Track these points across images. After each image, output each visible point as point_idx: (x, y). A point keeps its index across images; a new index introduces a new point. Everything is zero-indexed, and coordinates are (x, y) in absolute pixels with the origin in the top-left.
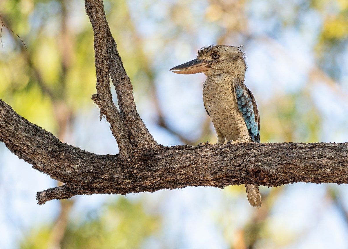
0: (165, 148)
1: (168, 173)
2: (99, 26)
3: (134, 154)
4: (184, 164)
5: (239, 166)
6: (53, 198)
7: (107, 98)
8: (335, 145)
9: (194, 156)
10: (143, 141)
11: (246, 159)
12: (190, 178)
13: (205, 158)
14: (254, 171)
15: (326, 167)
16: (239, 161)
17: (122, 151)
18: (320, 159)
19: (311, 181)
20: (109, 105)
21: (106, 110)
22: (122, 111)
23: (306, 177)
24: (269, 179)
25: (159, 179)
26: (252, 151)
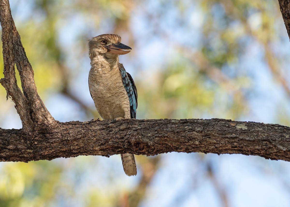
1: (63, 144)
2: (6, 22)
3: (35, 129)
4: (77, 137)
5: (123, 138)
7: (13, 82)
8: (203, 121)
9: (85, 130)
10: (42, 118)
11: (129, 132)
12: (81, 149)
13: (94, 132)
14: (135, 142)
15: (195, 139)
16: (122, 134)
17: (25, 126)
18: (190, 133)
19: (182, 151)
20: (14, 88)
21: (11, 92)
22: (25, 93)
23: (178, 148)
24: (147, 149)
25: (56, 149)
26: (134, 126)
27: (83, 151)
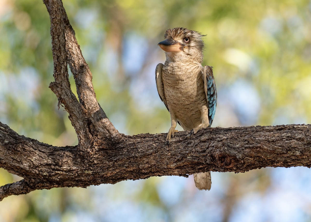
1: (130, 162)
2: (56, 11)
3: (94, 144)
4: (147, 152)
5: (204, 151)
6: (11, 194)
7: (65, 86)
8: (305, 126)
9: (156, 144)
10: (103, 130)
11: (212, 144)
12: (153, 167)
14: (220, 156)
15: (296, 149)
16: (204, 146)
17: (81, 141)
18: (288, 141)
19: (280, 165)
20: (67, 93)
21: (64, 99)
22: (81, 100)
23: (274, 161)
24: (235, 164)
25: (121, 169)
26: (218, 135)
27: (154, 170)
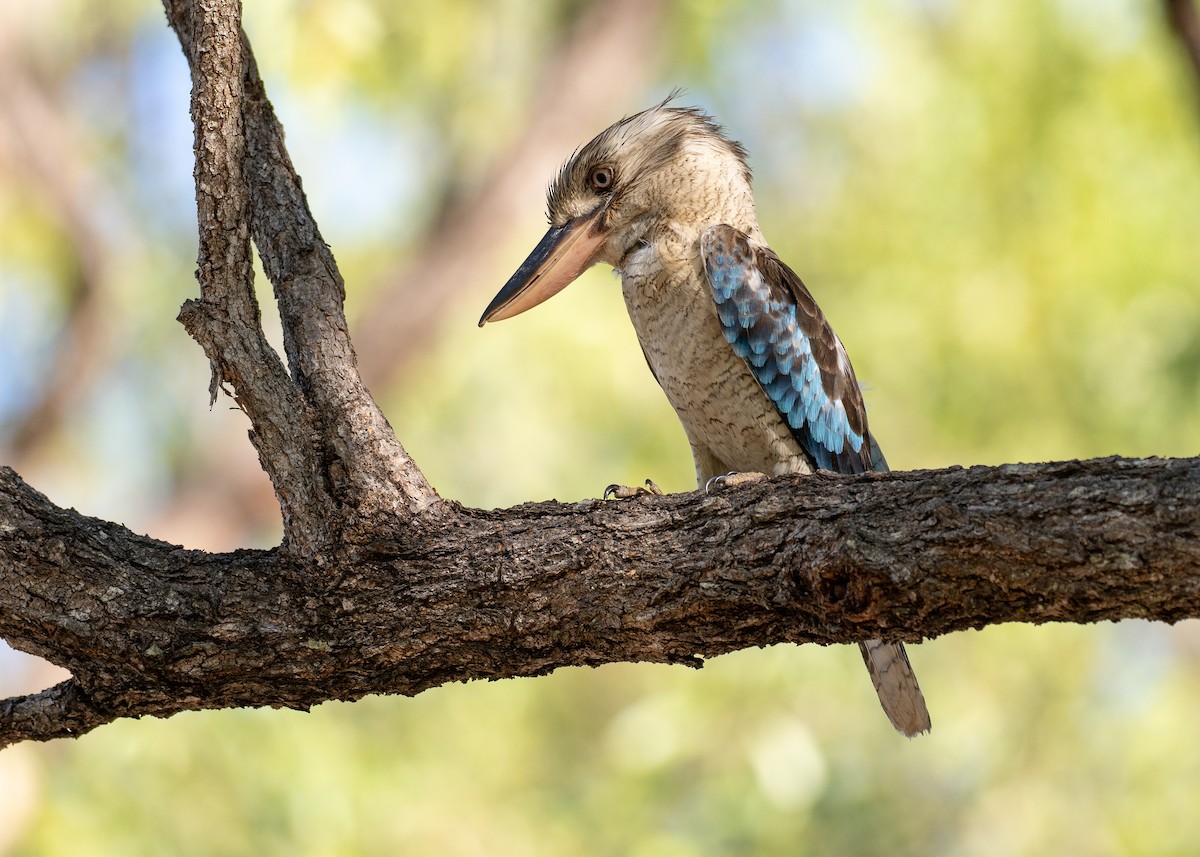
0: (468, 514)
1: (480, 606)
2: (213, 24)
3: (345, 536)
4: (546, 568)
5: (767, 560)
6: (19, 734)
7: (240, 315)
8: (1157, 463)
9: (584, 536)
10: (379, 485)
11: (797, 530)
12: (567, 627)
13: (628, 542)
14: (828, 576)
15: (1121, 546)
16: (765, 540)
17: (295, 524)
18: (1093, 517)
19: (1056, 614)
20: (247, 343)
21: (234, 364)
22: (298, 373)
23: (1036, 596)
24: (886, 604)
25: (444, 633)
26: (821, 500)
27: (573, 639)
